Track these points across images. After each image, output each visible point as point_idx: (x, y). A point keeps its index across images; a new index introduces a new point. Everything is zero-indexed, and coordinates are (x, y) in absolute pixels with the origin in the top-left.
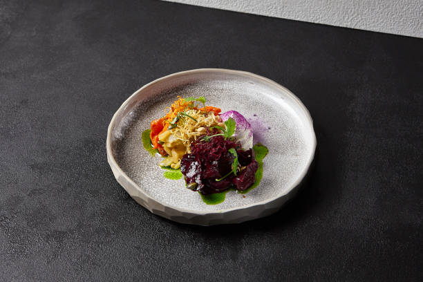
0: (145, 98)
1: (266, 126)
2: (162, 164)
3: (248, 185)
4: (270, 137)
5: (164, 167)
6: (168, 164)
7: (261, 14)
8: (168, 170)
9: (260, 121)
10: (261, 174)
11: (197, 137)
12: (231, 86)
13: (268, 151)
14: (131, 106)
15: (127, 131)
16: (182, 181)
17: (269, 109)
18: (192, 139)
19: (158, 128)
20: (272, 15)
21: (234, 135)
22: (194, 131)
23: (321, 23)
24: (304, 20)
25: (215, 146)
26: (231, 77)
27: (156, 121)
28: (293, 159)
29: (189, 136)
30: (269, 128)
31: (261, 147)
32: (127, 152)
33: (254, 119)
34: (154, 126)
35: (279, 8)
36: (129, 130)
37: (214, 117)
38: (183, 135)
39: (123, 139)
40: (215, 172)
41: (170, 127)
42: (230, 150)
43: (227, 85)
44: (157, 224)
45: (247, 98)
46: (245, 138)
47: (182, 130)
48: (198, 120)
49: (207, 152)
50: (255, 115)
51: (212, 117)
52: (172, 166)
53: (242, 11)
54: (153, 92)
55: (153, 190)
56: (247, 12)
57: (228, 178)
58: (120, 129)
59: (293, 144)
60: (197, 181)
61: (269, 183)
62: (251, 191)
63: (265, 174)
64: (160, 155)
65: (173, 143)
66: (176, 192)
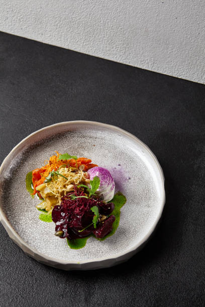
0: (33, 143)
1: (127, 175)
2: (39, 206)
3: (106, 234)
4: (130, 187)
5: (40, 209)
6: (44, 208)
7: (136, 66)
8: (43, 213)
9: (123, 171)
10: (117, 223)
11: (67, 192)
12: (103, 136)
13: (126, 201)
14: (19, 150)
15: (15, 172)
16: (53, 225)
17: (131, 160)
18: (62, 193)
19: (38, 177)
20: (144, 67)
21: (98, 190)
22: (64, 186)
23: (183, 78)
24: (170, 74)
25: (79, 206)
26: (103, 129)
27: (36, 171)
28: (145, 209)
29: (60, 191)
30: (130, 179)
31: (120, 197)
32: (13, 192)
33: (118, 168)
34: (35, 174)
35: (150, 64)
36: (16, 171)
37: (83, 173)
38: (55, 190)
39: (11, 179)
40: (79, 225)
41: (46, 181)
42: (92, 209)
43: (99, 134)
44: (30, 264)
45: (115, 148)
46: (107, 191)
47: (56, 186)
48: (69, 178)
49: (73, 210)
50: (119, 165)
51: (81, 174)
52: (46, 209)
53: (121, 62)
54: (39, 138)
55: (28, 231)
56: (125, 63)
57: (88, 229)
58: (9, 170)
59: (148, 194)
60: (63, 230)
61: (124, 232)
62: (108, 238)
63: (122, 223)
64: (38, 198)
65: (48, 194)
66: (47, 234)
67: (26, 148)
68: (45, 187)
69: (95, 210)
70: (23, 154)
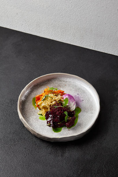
0: (35, 84)
1: (82, 99)
2: (39, 113)
3: (71, 125)
4: (83, 105)
5: (39, 114)
6: (41, 113)
7: (86, 48)
8: (41, 116)
9: (80, 97)
10: (77, 121)
11: (53, 105)
12: (70, 80)
13: (81, 111)
14: (29, 87)
15: (27, 97)
16: (46, 121)
17: (84, 92)
18: (50, 106)
19: (38, 99)
20: (91, 48)
21: (67, 104)
22: (51, 102)
23: (110, 54)
24: (103, 52)
25: (59, 111)
26: (70, 77)
27: (38, 96)
28: (90, 115)
29: (49, 104)
30: (83, 100)
31: (78, 109)
32: (26, 106)
33: (77, 95)
34: (37, 97)
35: (94, 46)
36: (28, 97)
37: (60, 97)
38: (47, 104)
39: (25, 101)
40: (58, 120)
41: (42, 100)
42: (64, 112)
43: (68, 80)
44: (34, 139)
45: (76, 86)
46: (72, 106)
47: (47, 102)
48: (54, 98)
49: (55, 113)
50: (78, 94)
51: (59, 97)
52: (42, 114)
53: (79, 46)
54: (39, 81)
55: (34, 124)
56: (81, 46)
57: (63, 122)
58: (24, 96)
59: (91, 108)
60: (51, 123)
61: (80, 125)
62: (72, 128)
63: (79, 121)
64: (38, 109)
65: (43, 106)
66: (43, 126)
67: (32, 86)
68: (42, 103)
69: (66, 113)
70: (31, 89)
